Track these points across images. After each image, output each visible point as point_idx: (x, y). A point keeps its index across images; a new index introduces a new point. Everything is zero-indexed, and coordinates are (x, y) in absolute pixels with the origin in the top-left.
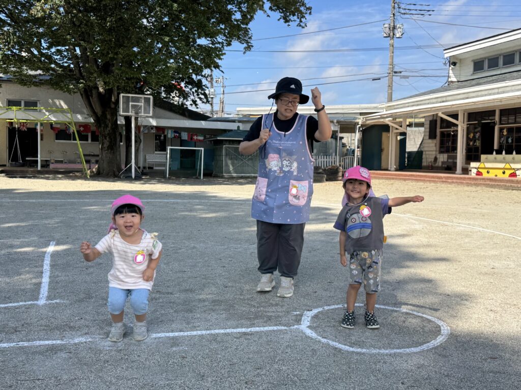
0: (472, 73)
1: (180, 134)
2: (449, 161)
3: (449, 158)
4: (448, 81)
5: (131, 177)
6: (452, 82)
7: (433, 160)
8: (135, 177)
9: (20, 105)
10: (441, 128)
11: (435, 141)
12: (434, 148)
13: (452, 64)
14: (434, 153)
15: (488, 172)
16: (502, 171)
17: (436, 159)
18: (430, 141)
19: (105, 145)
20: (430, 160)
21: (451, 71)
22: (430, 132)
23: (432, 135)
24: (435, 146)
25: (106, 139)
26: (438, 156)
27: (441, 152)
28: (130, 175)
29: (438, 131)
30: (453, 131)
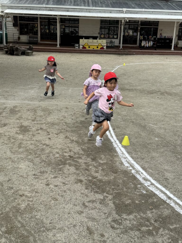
2: (30, 39)
3: (30, 37)
7: (17, 39)
10: (19, 21)
11: (17, 28)
12: (18, 32)
14: (18, 34)
15: (89, 47)
16: (97, 46)
17: (19, 38)
18: (14, 27)
20: (15, 38)
24: (18, 30)
26: (20, 36)
30: (30, 23)
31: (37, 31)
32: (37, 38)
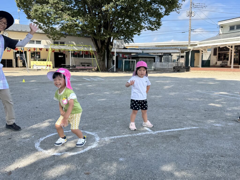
0: (229, 31)
1: (119, 55)
2: (222, 64)
3: (222, 62)
4: (219, 34)
5: (114, 71)
6: (221, 34)
7: (215, 63)
8: (116, 71)
9: (58, 44)
10: (218, 51)
11: (216, 56)
12: (216, 59)
13: (221, 27)
14: (216, 61)
17: (216, 63)
18: (214, 56)
19: (101, 59)
20: (213, 63)
21: (220, 30)
22: (214, 53)
23: (215, 54)
24: (216, 58)
25: (101, 57)
26: (217, 62)
27: (218, 60)
28: (113, 70)
29: (217, 52)
30: (224, 53)
31: (228, 57)
32: (227, 62)
